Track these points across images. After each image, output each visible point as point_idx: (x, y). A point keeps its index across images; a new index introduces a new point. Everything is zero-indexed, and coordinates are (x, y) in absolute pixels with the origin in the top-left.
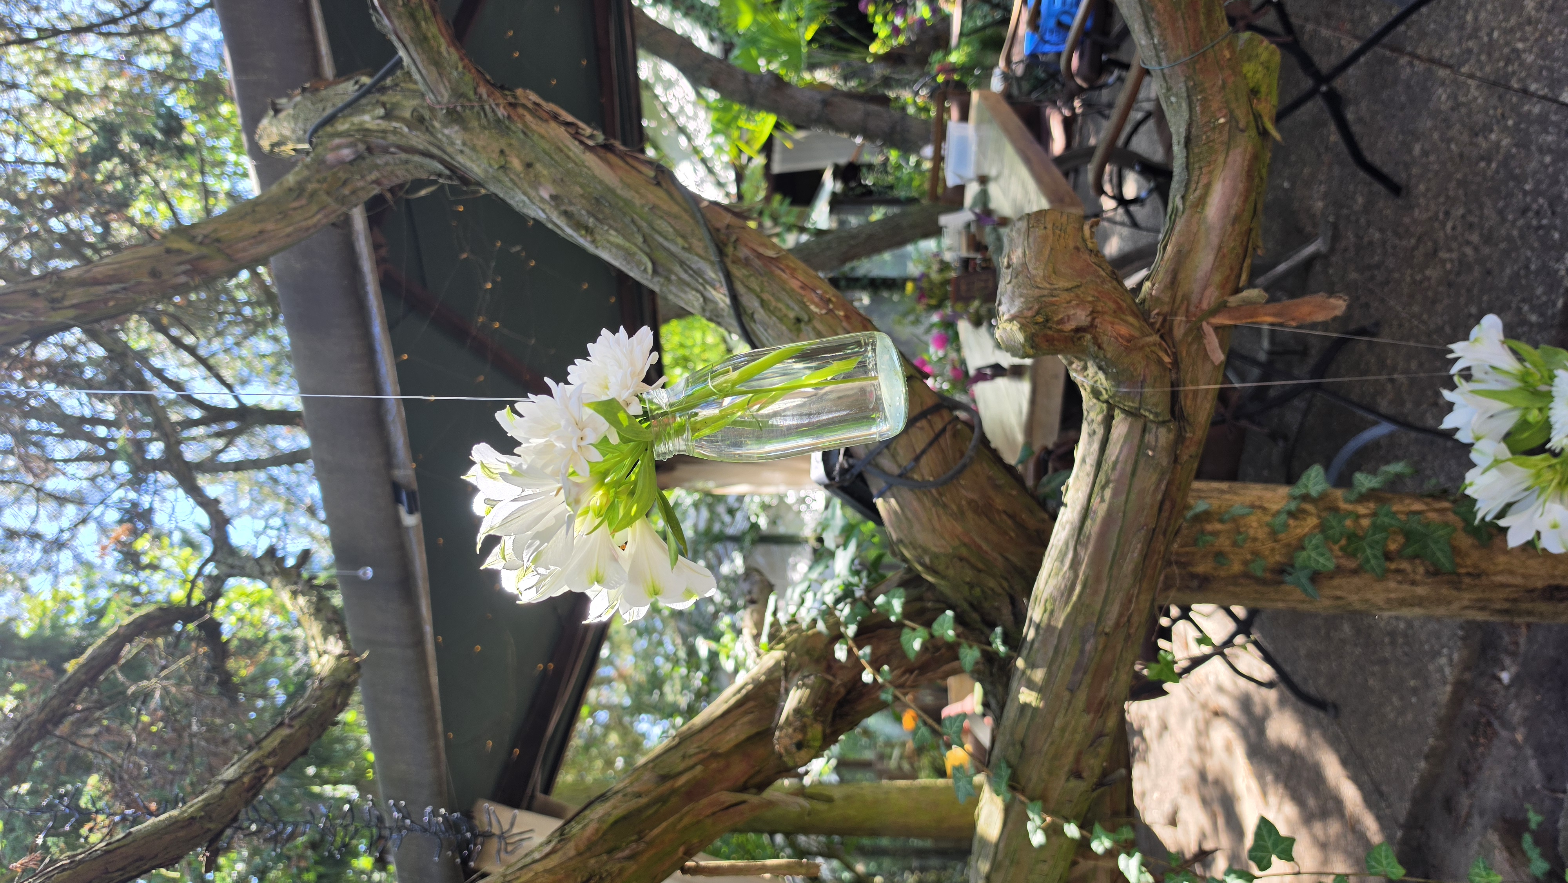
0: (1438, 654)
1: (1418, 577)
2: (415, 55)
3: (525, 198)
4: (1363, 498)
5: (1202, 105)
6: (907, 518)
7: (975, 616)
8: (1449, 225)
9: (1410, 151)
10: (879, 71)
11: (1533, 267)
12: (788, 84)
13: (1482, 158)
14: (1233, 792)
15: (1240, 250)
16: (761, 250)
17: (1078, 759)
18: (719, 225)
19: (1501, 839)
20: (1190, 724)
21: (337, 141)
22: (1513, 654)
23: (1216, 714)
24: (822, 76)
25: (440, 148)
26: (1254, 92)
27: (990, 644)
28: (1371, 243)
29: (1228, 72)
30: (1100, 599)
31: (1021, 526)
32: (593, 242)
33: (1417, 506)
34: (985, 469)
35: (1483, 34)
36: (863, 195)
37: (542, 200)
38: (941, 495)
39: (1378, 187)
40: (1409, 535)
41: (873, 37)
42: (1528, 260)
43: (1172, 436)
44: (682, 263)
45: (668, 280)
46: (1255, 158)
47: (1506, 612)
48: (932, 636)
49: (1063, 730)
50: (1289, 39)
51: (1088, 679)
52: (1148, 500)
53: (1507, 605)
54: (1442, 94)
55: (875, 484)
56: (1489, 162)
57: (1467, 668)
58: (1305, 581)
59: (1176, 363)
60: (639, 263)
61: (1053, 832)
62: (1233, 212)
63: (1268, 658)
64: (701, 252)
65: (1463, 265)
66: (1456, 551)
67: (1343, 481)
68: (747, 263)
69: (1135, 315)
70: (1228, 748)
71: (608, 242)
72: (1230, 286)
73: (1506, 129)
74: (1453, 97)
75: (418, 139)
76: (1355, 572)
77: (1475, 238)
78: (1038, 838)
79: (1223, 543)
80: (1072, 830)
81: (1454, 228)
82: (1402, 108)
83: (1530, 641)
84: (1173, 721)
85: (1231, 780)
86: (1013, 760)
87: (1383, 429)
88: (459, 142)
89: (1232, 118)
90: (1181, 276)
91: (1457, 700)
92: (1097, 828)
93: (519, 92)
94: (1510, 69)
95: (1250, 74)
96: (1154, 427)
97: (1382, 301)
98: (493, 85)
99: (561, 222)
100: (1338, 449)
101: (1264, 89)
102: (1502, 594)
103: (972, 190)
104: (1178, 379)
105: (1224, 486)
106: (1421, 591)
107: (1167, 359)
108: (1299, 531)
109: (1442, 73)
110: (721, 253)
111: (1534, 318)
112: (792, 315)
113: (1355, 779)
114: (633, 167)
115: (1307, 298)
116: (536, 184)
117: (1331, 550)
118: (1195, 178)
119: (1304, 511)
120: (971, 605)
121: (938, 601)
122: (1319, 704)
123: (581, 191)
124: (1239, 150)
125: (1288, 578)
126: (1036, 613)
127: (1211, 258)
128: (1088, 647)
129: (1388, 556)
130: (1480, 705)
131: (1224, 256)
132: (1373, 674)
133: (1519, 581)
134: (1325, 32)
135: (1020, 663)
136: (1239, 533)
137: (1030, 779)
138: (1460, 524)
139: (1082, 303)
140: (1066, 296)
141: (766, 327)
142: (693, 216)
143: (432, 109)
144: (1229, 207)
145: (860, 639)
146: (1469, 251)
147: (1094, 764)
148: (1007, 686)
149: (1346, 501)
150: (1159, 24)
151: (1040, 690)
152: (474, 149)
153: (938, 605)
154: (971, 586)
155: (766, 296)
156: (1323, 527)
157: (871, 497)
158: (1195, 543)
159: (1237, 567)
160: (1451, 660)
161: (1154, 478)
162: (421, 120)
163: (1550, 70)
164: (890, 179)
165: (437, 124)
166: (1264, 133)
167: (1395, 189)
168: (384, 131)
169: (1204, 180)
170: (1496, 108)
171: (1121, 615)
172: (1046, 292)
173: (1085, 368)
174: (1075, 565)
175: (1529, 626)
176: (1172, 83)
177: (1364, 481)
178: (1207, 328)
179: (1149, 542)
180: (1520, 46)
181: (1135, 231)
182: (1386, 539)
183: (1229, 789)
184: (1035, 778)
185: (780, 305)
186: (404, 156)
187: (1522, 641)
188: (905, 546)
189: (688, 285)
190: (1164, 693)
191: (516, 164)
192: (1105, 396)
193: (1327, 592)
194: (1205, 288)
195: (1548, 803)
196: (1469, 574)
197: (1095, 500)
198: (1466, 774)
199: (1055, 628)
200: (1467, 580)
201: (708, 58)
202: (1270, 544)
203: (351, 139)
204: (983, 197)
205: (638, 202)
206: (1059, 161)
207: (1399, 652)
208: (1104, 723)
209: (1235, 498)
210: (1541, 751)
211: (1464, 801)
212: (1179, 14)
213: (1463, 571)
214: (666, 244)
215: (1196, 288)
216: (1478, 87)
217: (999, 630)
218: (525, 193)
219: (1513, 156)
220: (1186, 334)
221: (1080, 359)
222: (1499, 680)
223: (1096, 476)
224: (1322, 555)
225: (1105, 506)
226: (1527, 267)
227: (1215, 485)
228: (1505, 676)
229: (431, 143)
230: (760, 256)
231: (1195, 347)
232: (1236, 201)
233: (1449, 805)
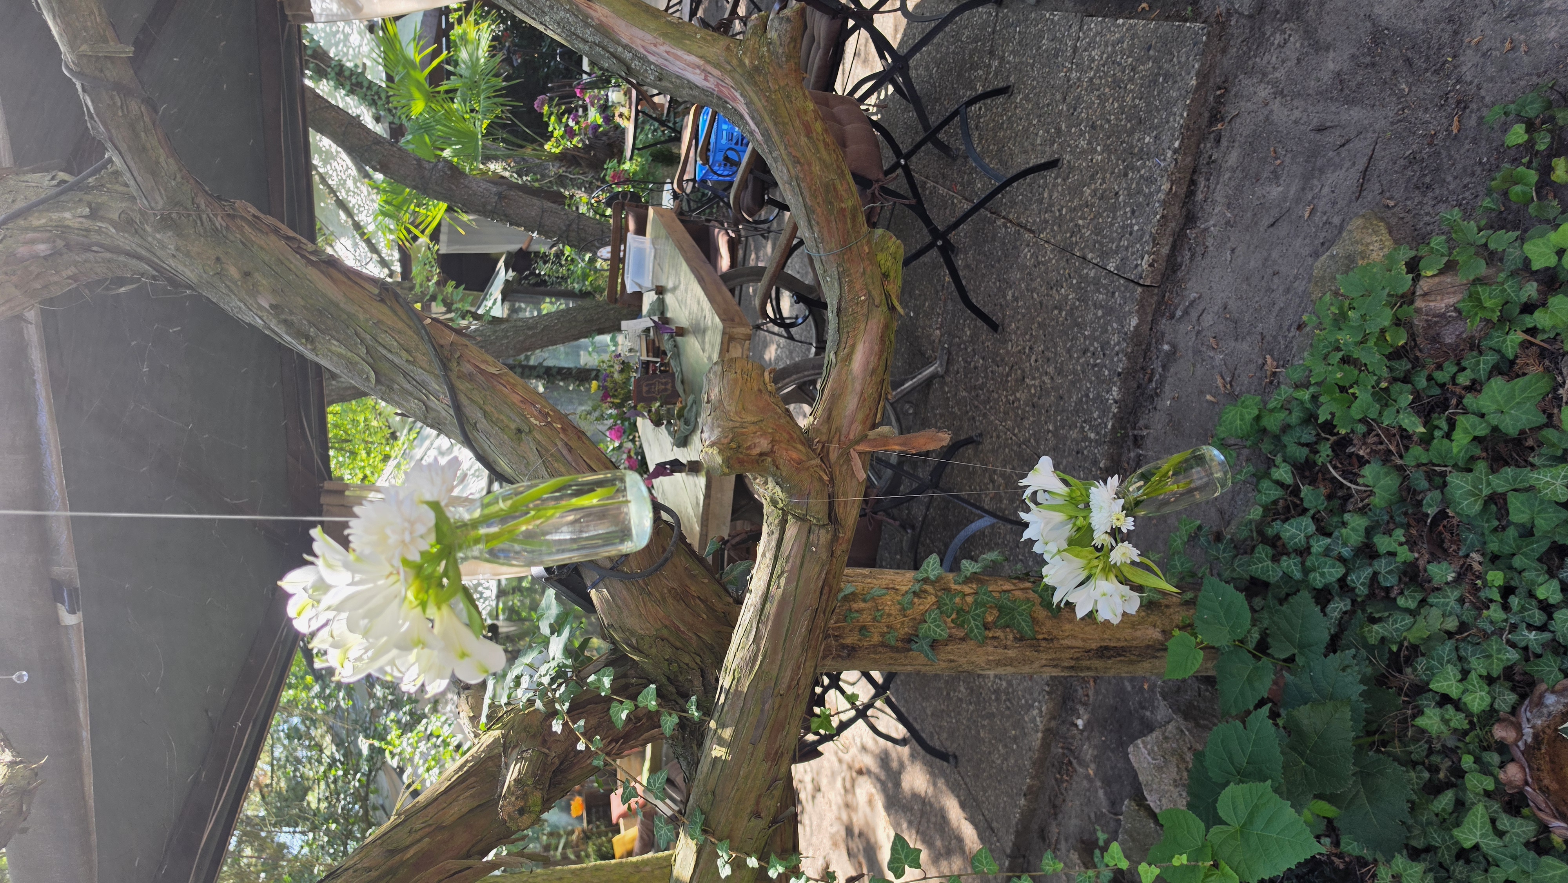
0: (1032, 706)
1: (1009, 643)
2: (132, 164)
3: (242, 305)
4: (968, 580)
5: (849, 286)
6: (617, 606)
7: (672, 689)
8: (1033, 358)
9: (1004, 296)
10: (553, 170)
11: (1091, 396)
12: (462, 173)
13: (1056, 308)
14: (876, 843)
15: (876, 395)
16: (483, 367)
17: (757, 803)
18: (442, 342)
19: (1080, 858)
20: (839, 784)
21: (31, 235)
22: (1085, 704)
23: (860, 772)
24: (495, 167)
25: (148, 250)
26: (886, 276)
27: (686, 711)
28: (976, 368)
29: (867, 262)
30: (776, 667)
31: (711, 609)
32: (314, 350)
33: (1008, 586)
34: (682, 561)
35: (1055, 209)
36: (536, 284)
37: (261, 307)
38: (646, 585)
39: (980, 323)
40: (1000, 608)
41: (548, 137)
42: (1088, 389)
43: (829, 536)
44: (405, 375)
45: (391, 389)
46: (886, 327)
47: (1072, 668)
48: (636, 707)
49: (747, 777)
50: (913, 201)
51: (767, 732)
52: (812, 586)
53: (1072, 663)
54: (1027, 253)
55: (589, 577)
56: (1061, 310)
57: (1053, 718)
58: (926, 648)
59: (832, 480)
60: (360, 373)
61: (738, 865)
62: (871, 367)
63: (901, 718)
64: (425, 365)
65: (1043, 391)
66: (1035, 621)
67: (955, 567)
68: (470, 377)
69: (803, 444)
70: (870, 802)
71: (330, 351)
72: (869, 423)
73: (1071, 286)
74: (1035, 256)
75: (125, 241)
76: (963, 639)
77: (1051, 370)
78: (725, 871)
79: (866, 618)
80: (753, 862)
81: (1036, 361)
82: (999, 261)
83: (1097, 692)
84: (824, 782)
85: (874, 831)
86: (706, 807)
87: (985, 522)
88: (172, 247)
89: (870, 296)
90: (834, 413)
91: (1046, 745)
92: (773, 858)
93: (238, 204)
94: (1074, 239)
95: (882, 262)
96: (817, 529)
97: (985, 415)
98: (210, 195)
99: (281, 330)
100: (953, 537)
101: (892, 274)
102: (1068, 654)
103: (649, 299)
104: (833, 492)
105: (866, 571)
106: (1011, 653)
107: (826, 478)
108: (921, 607)
109: (1027, 236)
110: (445, 367)
111: (1092, 436)
112: (513, 426)
113: (972, 820)
114: (356, 283)
115: (923, 433)
116: (254, 292)
117: (945, 623)
118: (844, 340)
119: (925, 591)
120: (669, 679)
121: (640, 677)
122: (943, 756)
123: (302, 303)
124: (875, 321)
125: (914, 646)
126: (725, 681)
127: (856, 400)
128: (767, 707)
129: (986, 627)
130: (1062, 748)
131: (865, 400)
132: (983, 726)
133: (1079, 643)
134: (942, 190)
135: (713, 724)
136: (878, 610)
137: (719, 823)
138: (1038, 600)
139: (764, 434)
140: (752, 428)
141: (488, 436)
142: (418, 333)
143: (143, 213)
144: (868, 363)
145: (575, 712)
146: (1046, 379)
147: (770, 805)
148: (700, 745)
149: (956, 582)
150: (818, 223)
151: (729, 745)
152: (188, 254)
153: (640, 681)
154: (670, 662)
155: (488, 408)
156: (939, 604)
157: (586, 588)
158: (845, 620)
159: (876, 639)
160: (1041, 711)
161: (817, 569)
162: (131, 222)
163: (1101, 244)
164: (563, 271)
165: (149, 229)
166: (892, 308)
167: (994, 326)
168: (87, 230)
169: (850, 342)
170: (1065, 269)
171: (792, 680)
172: (738, 424)
173: (766, 483)
174: (757, 640)
175: (1095, 679)
176: (827, 267)
177: (969, 567)
178: (853, 453)
179: (813, 619)
180: (1080, 222)
181: (792, 342)
182: (984, 613)
183: (872, 840)
184: (723, 820)
185: (502, 417)
186: (108, 255)
187: (1091, 693)
188: (615, 630)
189: (411, 394)
190: (820, 754)
191: (233, 272)
192: (781, 505)
193: (943, 656)
194: (852, 423)
195: (1112, 824)
196: (1045, 639)
197: (773, 587)
198: (1055, 807)
199: (741, 692)
200: (1044, 644)
201: (377, 139)
202: (900, 619)
203: (48, 235)
204: (660, 307)
205: (361, 316)
206: (725, 277)
207: (1003, 707)
208: (779, 770)
209: (875, 581)
210: (1107, 782)
211: (1054, 829)
212: (833, 218)
213: (1041, 637)
214: (389, 356)
215: (846, 422)
216: (1052, 251)
217: (694, 698)
218: (241, 301)
219: (1077, 308)
220: (839, 458)
221: (762, 476)
222: (1076, 726)
223: (774, 567)
224: (938, 626)
225: (780, 591)
226: (1087, 396)
227: (859, 570)
228: (1080, 723)
229: (140, 246)
230: (482, 372)
231: (845, 467)
232: (873, 360)
233: (1043, 835)
